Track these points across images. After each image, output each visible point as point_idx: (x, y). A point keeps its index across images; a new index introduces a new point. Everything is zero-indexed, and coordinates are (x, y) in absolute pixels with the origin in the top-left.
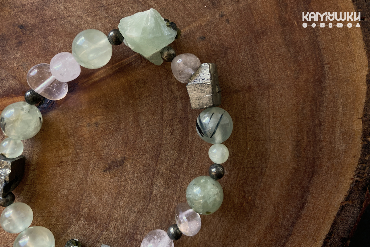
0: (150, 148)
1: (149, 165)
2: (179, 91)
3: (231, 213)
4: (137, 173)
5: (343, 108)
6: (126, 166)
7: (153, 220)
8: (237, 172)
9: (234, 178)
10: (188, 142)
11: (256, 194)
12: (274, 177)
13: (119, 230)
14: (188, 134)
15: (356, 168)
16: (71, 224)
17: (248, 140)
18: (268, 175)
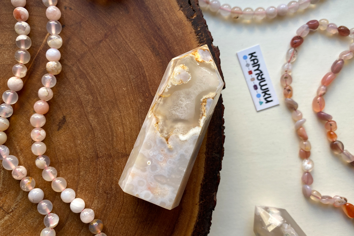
0: (74, 102)
1: (80, 112)
2: (70, 62)
3: (143, 108)
4: (76, 120)
5: (165, 11)
6: (68, 120)
7: (102, 140)
8: (130, 85)
9: (131, 89)
10: (93, 86)
11: (149, 90)
12: (153, 74)
13: (87, 157)
14: (90, 82)
15: (196, 39)
16: (59, 171)
17: (124, 63)
18: (148, 75)
